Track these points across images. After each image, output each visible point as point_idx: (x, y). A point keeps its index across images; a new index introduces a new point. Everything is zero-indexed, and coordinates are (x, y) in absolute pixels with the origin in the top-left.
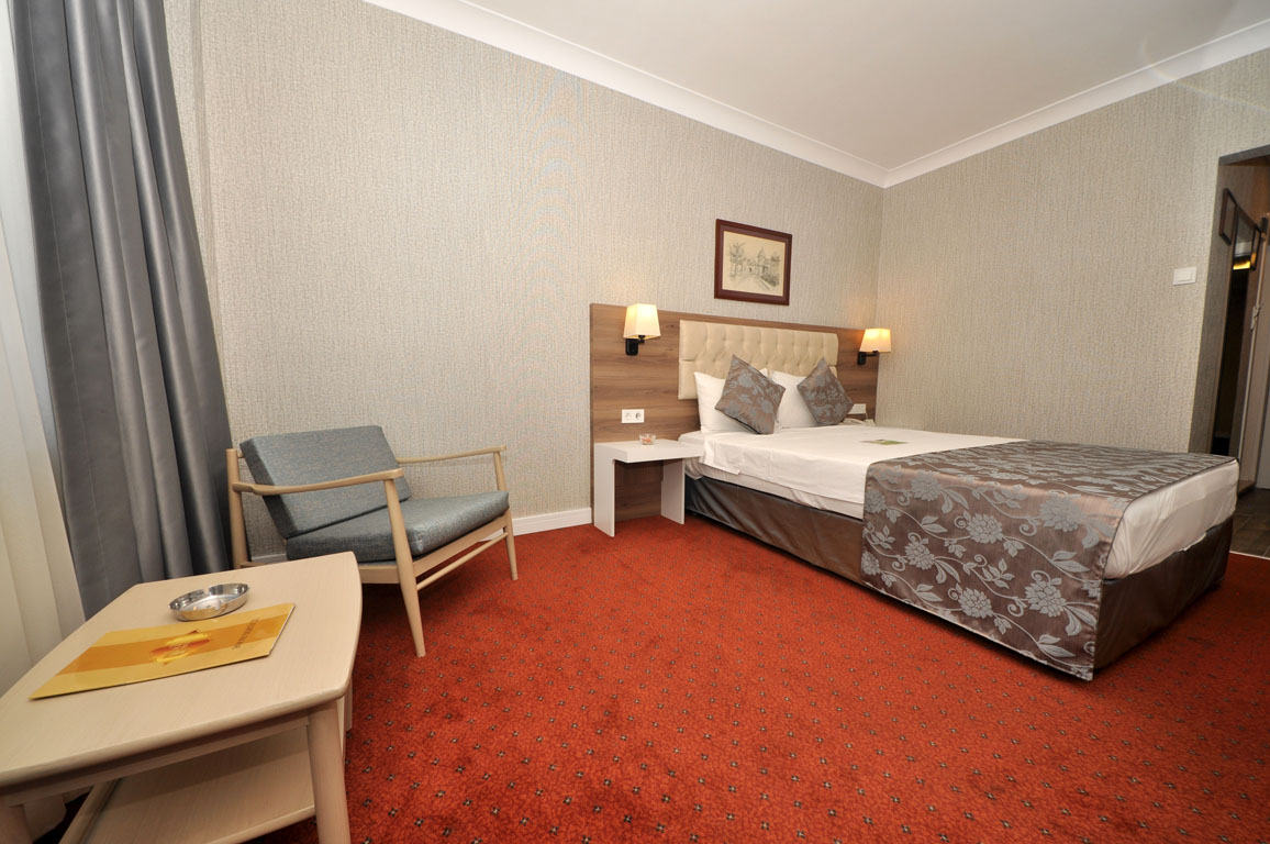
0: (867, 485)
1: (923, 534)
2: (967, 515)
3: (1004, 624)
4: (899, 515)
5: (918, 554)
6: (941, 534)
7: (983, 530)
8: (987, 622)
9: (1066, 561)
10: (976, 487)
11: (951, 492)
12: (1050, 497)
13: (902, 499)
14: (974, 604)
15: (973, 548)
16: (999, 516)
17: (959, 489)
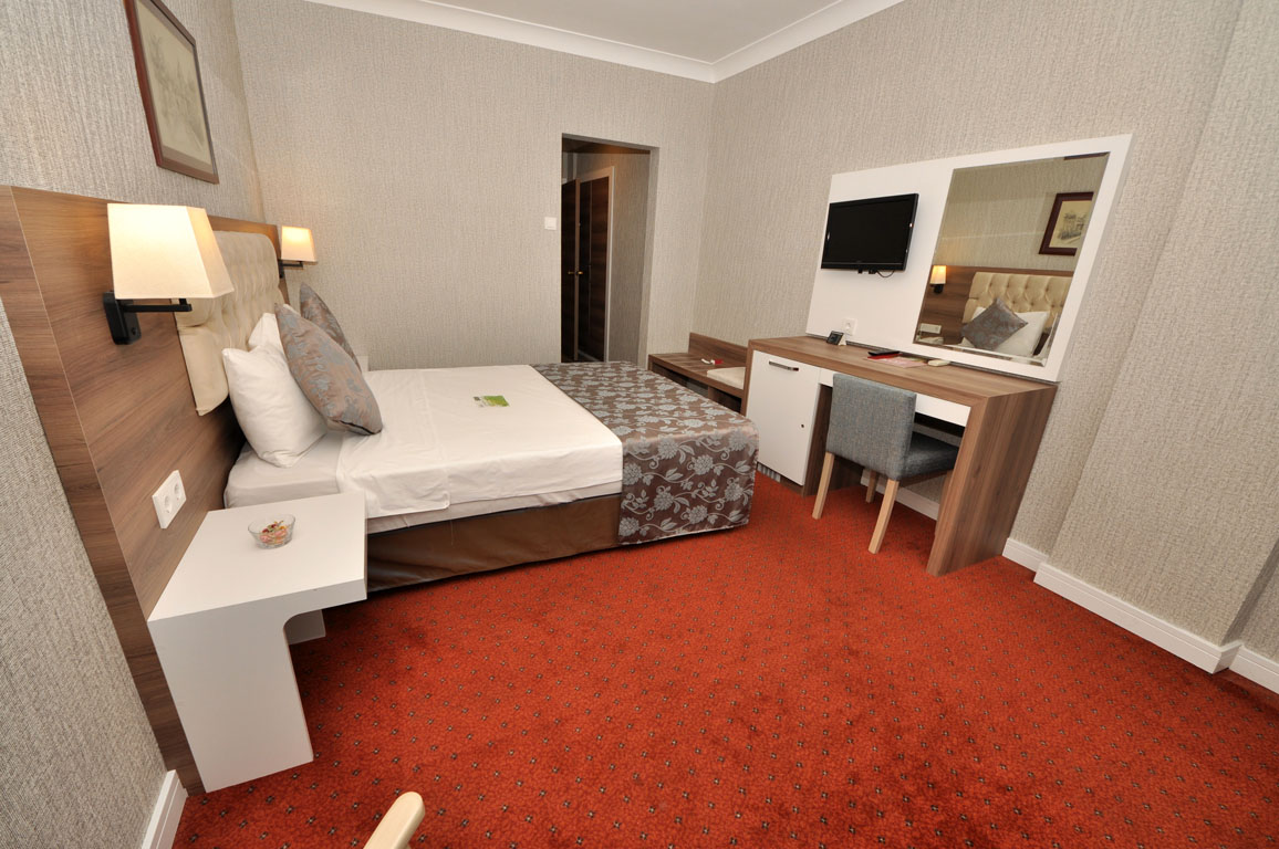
0: (624, 462)
1: (666, 484)
2: (693, 459)
3: (713, 518)
4: (652, 477)
5: (664, 499)
6: (680, 479)
7: (702, 465)
8: (705, 522)
9: (742, 467)
10: (697, 438)
11: (684, 447)
12: (732, 433)
13: (653, 463)
14: (697, 514)
15: (696, 479)
16: (711, 454)
17: (687, 444)
